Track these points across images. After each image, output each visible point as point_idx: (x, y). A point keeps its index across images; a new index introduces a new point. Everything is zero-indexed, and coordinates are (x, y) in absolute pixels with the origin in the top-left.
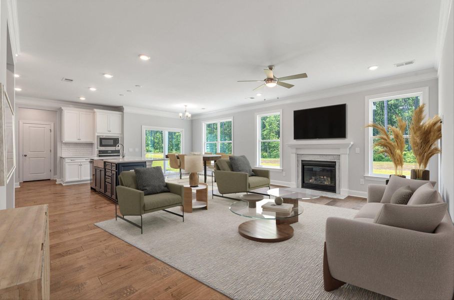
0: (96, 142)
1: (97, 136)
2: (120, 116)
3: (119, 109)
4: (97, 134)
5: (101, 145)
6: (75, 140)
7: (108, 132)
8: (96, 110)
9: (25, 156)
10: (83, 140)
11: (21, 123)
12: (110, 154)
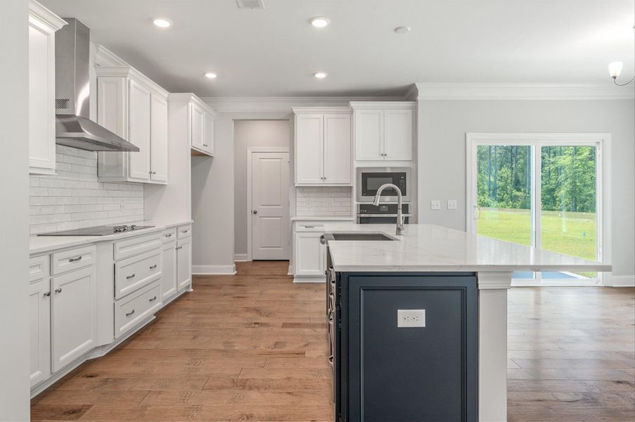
0: (355, 183)
1: (358, 169)
2: (410, 112)
3: (406, 94)
4: (356, 165)
5: (367, 191)
6: (315, 181)
7: (382, 158)
8: (353, 104)
9: (255, 213)
10: (332, 181)
11: (249, 152)
12: (385, 215)
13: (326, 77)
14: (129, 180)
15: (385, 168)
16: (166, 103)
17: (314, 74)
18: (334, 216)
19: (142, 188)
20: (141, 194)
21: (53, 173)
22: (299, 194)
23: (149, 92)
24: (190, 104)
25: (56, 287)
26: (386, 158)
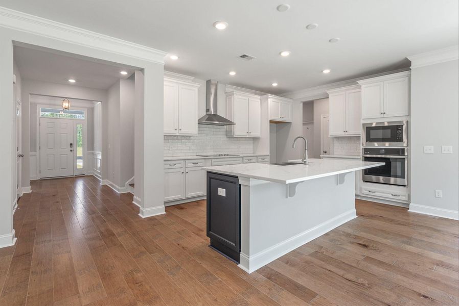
0: (361, 134)
1: (363, 124)
4: (362, 122)
5: (369, 139)
7: (382, 116)
8: (359, 82)
9: (325, 152)
10: (352, 133)
11: (322, 117)
12: (383, 156)
13: (330, 72)
14: (235, 136)
15: (384, 123)
16: (259, 101)
17: (322, 71)
18: (346, 155)
19: (252, 139)
20: (252, 142)
21: (197, 135)
22: (336, 142)
23: (247, 99)
24: (269, 100)
25: (187, 171)
26: (385, 116)
